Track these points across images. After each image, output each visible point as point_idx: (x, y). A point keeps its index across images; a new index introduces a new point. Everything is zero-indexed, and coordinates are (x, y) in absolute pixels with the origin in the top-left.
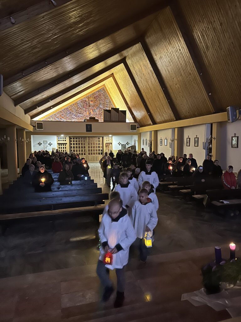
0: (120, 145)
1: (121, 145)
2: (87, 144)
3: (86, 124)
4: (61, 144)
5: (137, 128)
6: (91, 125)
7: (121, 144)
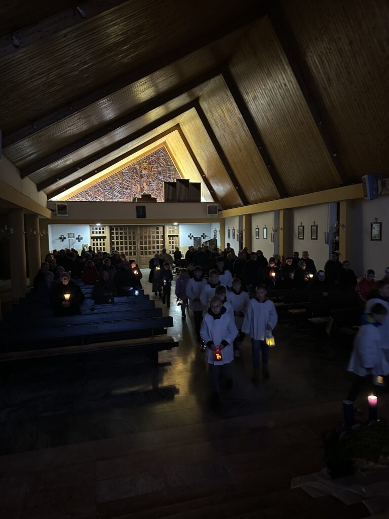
0: (191, 238)
1: (193, 238)
2: (139, 237)
3: (137, 206)
4: (97, 238)
5: (219, 210)
6: (144, 207)
7: (193, 236)
